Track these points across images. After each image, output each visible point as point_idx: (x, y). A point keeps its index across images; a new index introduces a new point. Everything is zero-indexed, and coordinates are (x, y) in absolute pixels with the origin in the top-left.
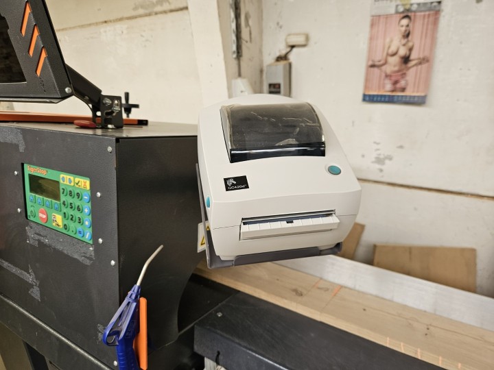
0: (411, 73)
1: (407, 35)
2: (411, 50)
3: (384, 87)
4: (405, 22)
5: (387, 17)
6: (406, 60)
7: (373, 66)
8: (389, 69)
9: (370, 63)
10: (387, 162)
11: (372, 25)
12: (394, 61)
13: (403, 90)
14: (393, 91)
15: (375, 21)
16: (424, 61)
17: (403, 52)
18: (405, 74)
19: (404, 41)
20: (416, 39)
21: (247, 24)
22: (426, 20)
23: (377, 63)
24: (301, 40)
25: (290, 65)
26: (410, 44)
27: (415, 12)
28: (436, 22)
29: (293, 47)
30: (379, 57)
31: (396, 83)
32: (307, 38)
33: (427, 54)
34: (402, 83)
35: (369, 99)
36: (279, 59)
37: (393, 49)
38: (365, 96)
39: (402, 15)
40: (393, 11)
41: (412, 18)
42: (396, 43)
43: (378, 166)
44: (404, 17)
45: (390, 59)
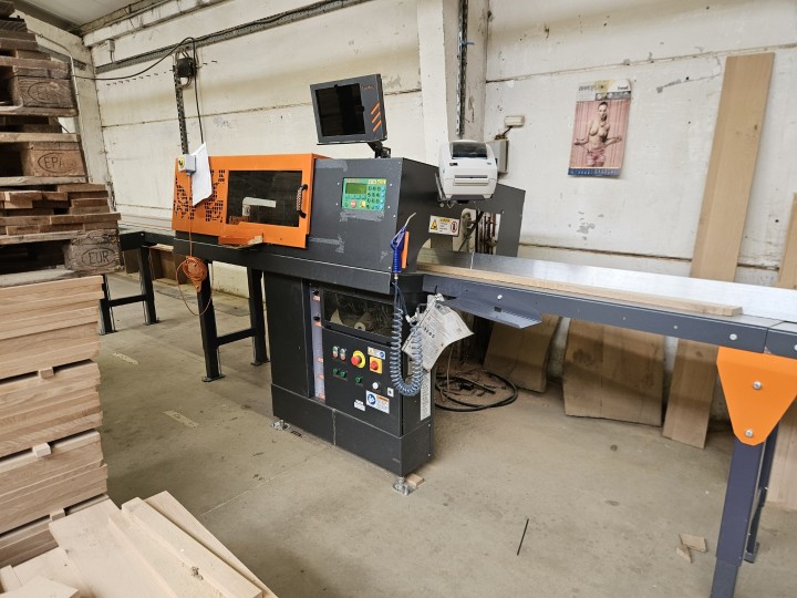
0: (608, 150)
1: (604, 118)
2: (608, 130)
3: (586, 162)
4: (603, 107)
5: (589, 103)
6: (604, 138)
7: (577, 144)
8: (590, 147)
9: (576, 141)
10: (590, 230)
11: (577, 109)
12: (595, 139)
13: (602, 164)
14: (593, 166)
15: (579, 106)
16: (618, 139)
17: (601, 132)
18: (603, 151)
19: (602, 124)
20: (611, 122)
21: (471, 107)
22: (619, 106)
23: (581, 142)
24: (517, 121)
25: (507, 143)
26: (607, 126)
27: (611, 99)
28: (627, 108)
29: (511, 127)
30: (582, 136)
31: (596, 158)
32: (523, 120)
33: (620, 134)
34: (601, 159)
35: (574, 173)
36: (498, 137)
37: (593, 130)
38: (570, 169)
40: (593, 99)
41: (608, 104)
42: (596, 125)
43: (582, 235)
44: (602, 104)
45: (592, 138)
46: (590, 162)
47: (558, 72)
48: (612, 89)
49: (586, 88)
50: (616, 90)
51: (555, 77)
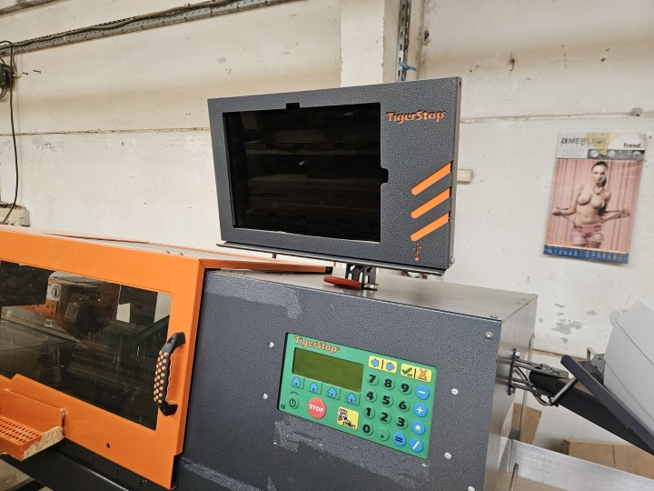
0: (608, 227)
1: (602, 184)
2: (607, 200)
3: (572, 240)
4: (600, 169)
5: (577, 161)
6: (601, 211)
7: (556, 214)
8: (578, 219)
9: (555, 210)
10: (573, 330)
11: (558, 168)
13: (598, 245)
14: (583, 245)
15: (561, 163)
16: (623, 214)
17: (597, 201)
18: (600, 227)
19: (598, 190)
20: (613, 189)
22: (626, 169)
23: (563, 211)
24: (465, 176)
26: (606, 194)
27: (612, 159)
28: (638, 173)
31: (587, 236)
32: (472, 175)
33: (627, 206)
34: (596, 237)
35: (551, 251)
38: (546, 247)
39: (596, 161)
40: (585, 156)
41: (609, 165)
43: (561, 335)
44: (599, 164)
45: (580, 209)
46: (578, 239)
47: (526, 117)
48: (616, 144)
49: (572, 141)
50: (621, 148)
51: (521, 123)
